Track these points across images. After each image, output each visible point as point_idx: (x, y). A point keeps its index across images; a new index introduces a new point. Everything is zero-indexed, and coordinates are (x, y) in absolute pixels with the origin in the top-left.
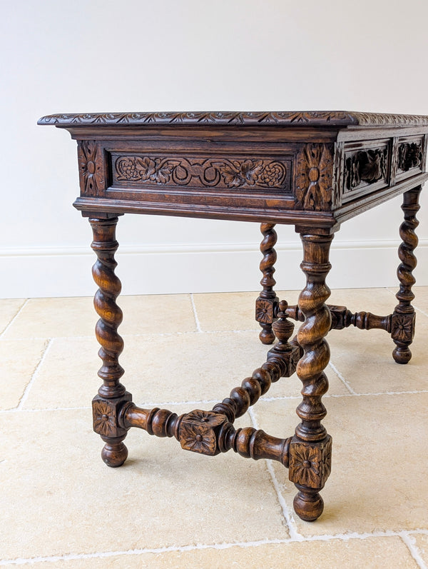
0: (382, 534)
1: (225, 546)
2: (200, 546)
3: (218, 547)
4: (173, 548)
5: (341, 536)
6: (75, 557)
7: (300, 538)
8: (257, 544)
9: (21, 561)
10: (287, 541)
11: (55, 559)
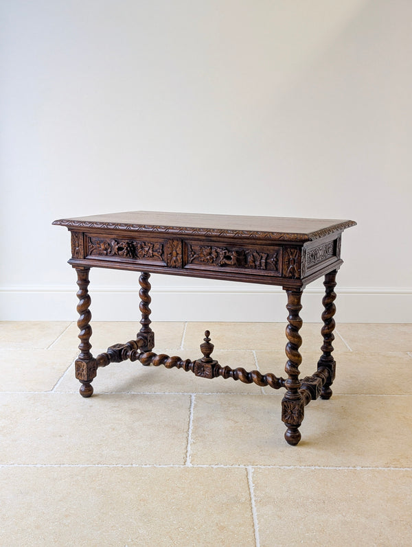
0: (237, 466)
1: (148, 466)
2: (134, 465)
3: (144, 466)
4: (120, 465)
5: (212, 466)
6: (67, 465)
7: (191, 465)
8: (164, 466)
9: (39, 466)
10: (182, 466)
11: (57, 466)
